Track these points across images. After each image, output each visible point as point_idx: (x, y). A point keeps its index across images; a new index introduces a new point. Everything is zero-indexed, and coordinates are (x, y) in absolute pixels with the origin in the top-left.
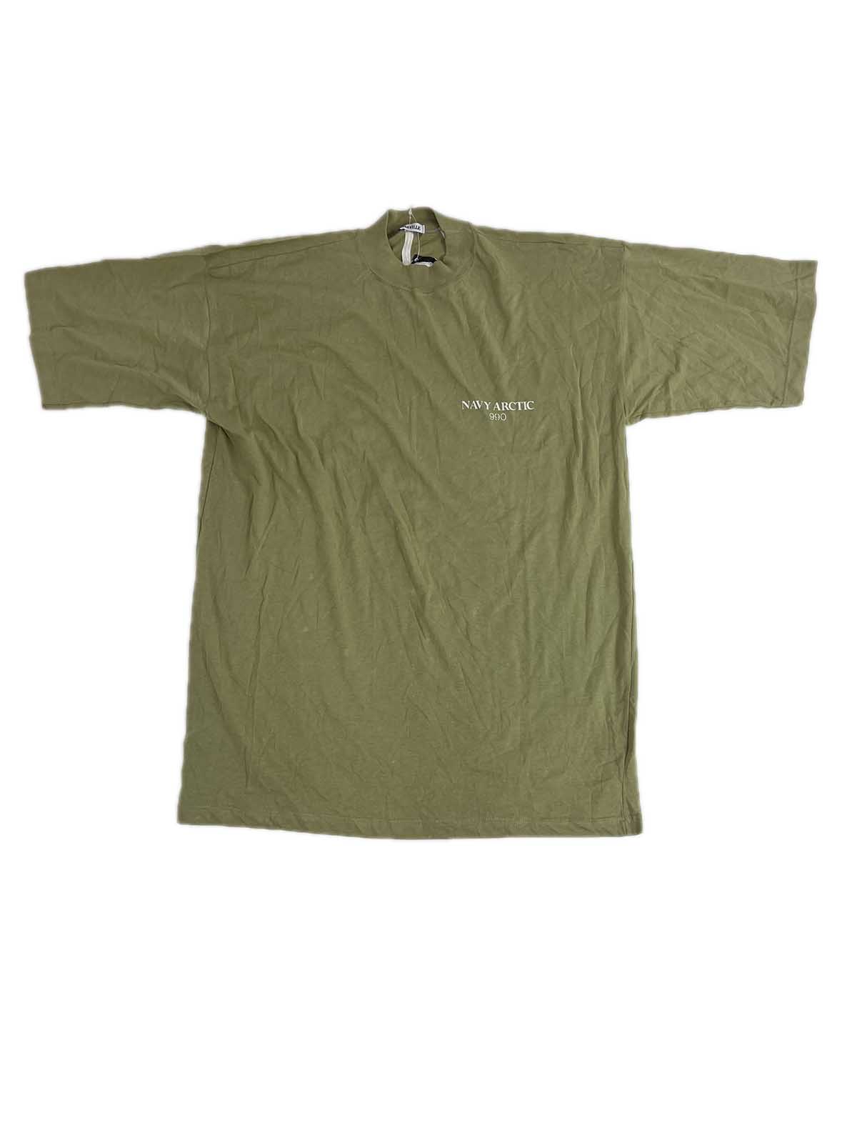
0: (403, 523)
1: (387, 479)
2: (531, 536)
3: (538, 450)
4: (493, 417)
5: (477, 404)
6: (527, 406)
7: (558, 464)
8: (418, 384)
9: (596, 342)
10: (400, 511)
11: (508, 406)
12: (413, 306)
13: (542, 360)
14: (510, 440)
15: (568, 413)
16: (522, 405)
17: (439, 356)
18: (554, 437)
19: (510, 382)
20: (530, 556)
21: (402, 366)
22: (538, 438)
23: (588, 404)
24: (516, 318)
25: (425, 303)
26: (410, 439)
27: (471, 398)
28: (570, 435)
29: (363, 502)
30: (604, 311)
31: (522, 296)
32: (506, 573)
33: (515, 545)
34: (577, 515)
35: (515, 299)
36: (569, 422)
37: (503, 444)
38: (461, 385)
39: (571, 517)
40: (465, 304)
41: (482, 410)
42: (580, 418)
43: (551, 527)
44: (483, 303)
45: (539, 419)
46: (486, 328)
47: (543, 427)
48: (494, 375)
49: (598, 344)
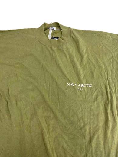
0: (45, 129)
1: (40, 112)
2: (93, 136)
3: (94, 101)
4: (78, 89)
5: (72, 85)
6: (90, 86)
7: (102, 107)
8: (52, 77)
9: (111, 65)
10: (44, 125)
11: (83, 86)
12: (51, 51)
13: (94, 70)
14: (84, 97)
15: (104, 89)
16: (88, 86)
17: (59, 67)
18: (100, 97)
19: (84, 77)
20: (94, 144)
21: (47, 71)
22: (94, 96)
23: (111, 86)
24: (85, 57)
25: (55, 51)
26: (49, 96)
27: (70, 82)
28: (105, 96)
29: (31, 120)
30: (113, 55)
31: (87, 49)
32: (85, 151)
33: (87, 139)
34: (110, 127)
35: (85, 51)
36: (105, 91)
37: (82, 99)
38: (67, 78)
39: (108, 128)
40: (68, 51)
41: (74, 87)
42: (109, 91)
43: (101, 132)
44: (74, 51)
45: (94, 90)
46: (75, 59)
47: (96, 93)
48: (78, 75)
49: (112, 65)
